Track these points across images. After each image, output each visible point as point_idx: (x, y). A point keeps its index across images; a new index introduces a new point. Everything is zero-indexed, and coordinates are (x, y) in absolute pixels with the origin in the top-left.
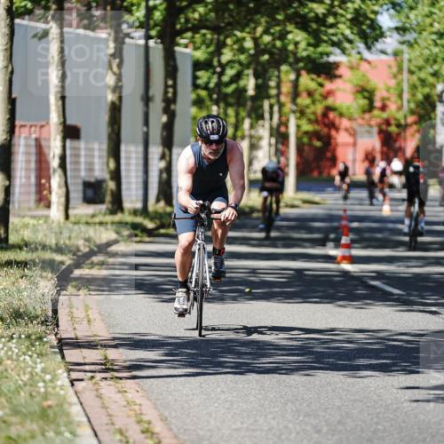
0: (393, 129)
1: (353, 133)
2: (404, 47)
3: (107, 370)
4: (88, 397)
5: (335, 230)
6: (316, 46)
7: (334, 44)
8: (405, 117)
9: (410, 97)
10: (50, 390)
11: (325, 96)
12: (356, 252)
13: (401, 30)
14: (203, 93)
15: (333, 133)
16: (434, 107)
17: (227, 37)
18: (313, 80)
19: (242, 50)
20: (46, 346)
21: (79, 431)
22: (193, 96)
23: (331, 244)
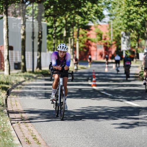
0: (108, 46)
1: (96, 47)
2: (111, 21)
3: (22, 120)
4: (17, 128)
5: (91, 76)
6: (84, 20)
7: (90, 20)
8: (112, 42)
9: (113, 36)
10: (5, 126)
11: (87, 36)
12: (97, 83)
13: (110, 15)
14: (50, 36)
15: (90, 47)
16: (120, 39)
17: (57, 18)
18: (83, 31)
19: (62, 22)
20: (4, 113)
21: (14, 139)
22: (47, 37)
23: (89, 81)
